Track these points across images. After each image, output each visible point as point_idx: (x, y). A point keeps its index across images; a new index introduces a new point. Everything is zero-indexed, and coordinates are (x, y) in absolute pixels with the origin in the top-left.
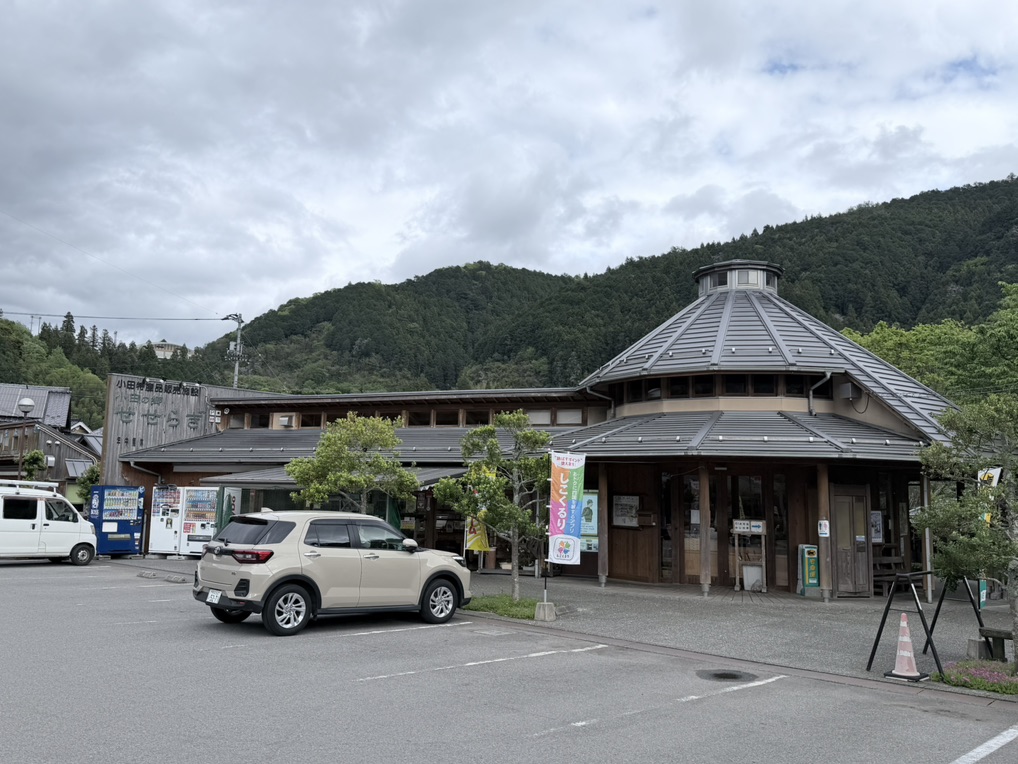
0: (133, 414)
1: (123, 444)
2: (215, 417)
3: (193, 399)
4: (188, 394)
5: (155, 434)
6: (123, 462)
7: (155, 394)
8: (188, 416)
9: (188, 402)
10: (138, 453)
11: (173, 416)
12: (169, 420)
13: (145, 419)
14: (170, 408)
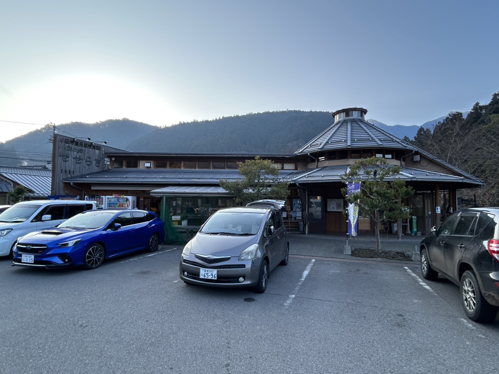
0: (69, 157)
1: (64, 173)
2: (107, 161)
3: (97, 151)
4: (95, 149)
5: (80, 168)
6: (65, 183)
7: (79, 148)
8: (95, 160)
9: (95, 152)
10: (71, 178)
11: (88, 160)
12: (87, 161)
13: (75, 160)
14: (87, 155)
